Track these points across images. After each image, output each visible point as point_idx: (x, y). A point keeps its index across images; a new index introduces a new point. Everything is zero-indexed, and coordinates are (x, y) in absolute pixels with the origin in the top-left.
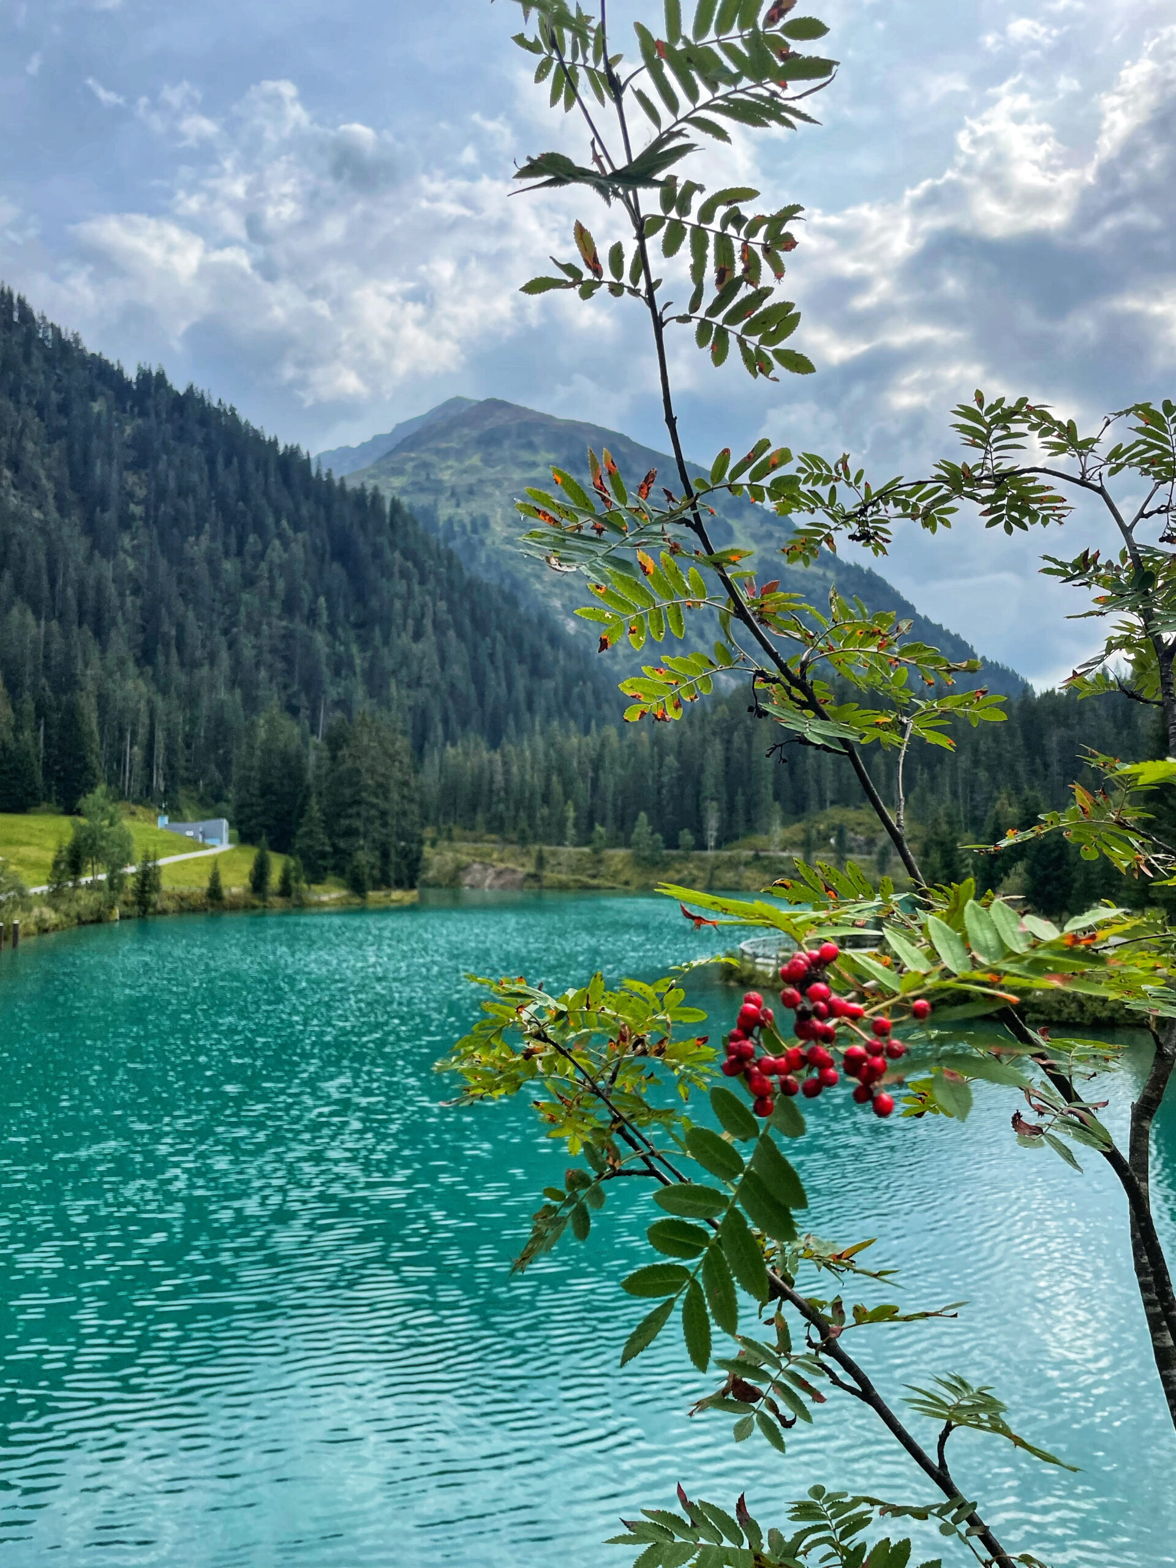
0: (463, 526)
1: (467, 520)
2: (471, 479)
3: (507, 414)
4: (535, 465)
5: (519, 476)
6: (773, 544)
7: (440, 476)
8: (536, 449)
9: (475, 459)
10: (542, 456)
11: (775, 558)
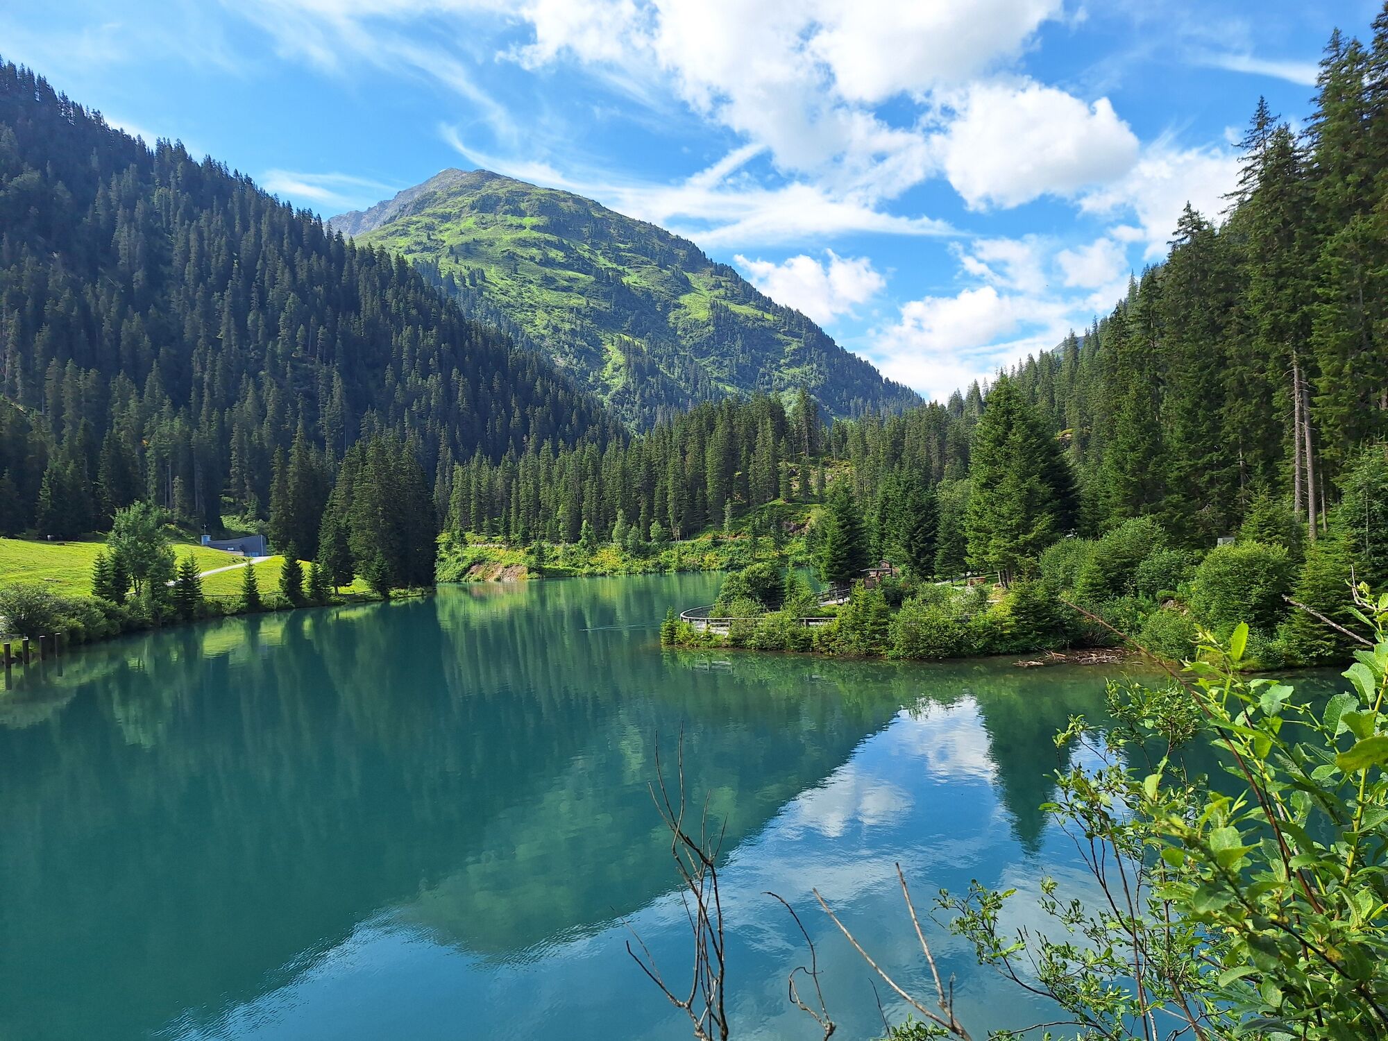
0: (462, 280)
1: (466, 275)
2: (468, 239)
3: (495, 184)
4: (521, 227)
5: (508, 237)
6: (722, 291)
7: (439, 237)
8: (522, 214)
9: (469, 222)
10: (528, 221)
11: (724, 303)
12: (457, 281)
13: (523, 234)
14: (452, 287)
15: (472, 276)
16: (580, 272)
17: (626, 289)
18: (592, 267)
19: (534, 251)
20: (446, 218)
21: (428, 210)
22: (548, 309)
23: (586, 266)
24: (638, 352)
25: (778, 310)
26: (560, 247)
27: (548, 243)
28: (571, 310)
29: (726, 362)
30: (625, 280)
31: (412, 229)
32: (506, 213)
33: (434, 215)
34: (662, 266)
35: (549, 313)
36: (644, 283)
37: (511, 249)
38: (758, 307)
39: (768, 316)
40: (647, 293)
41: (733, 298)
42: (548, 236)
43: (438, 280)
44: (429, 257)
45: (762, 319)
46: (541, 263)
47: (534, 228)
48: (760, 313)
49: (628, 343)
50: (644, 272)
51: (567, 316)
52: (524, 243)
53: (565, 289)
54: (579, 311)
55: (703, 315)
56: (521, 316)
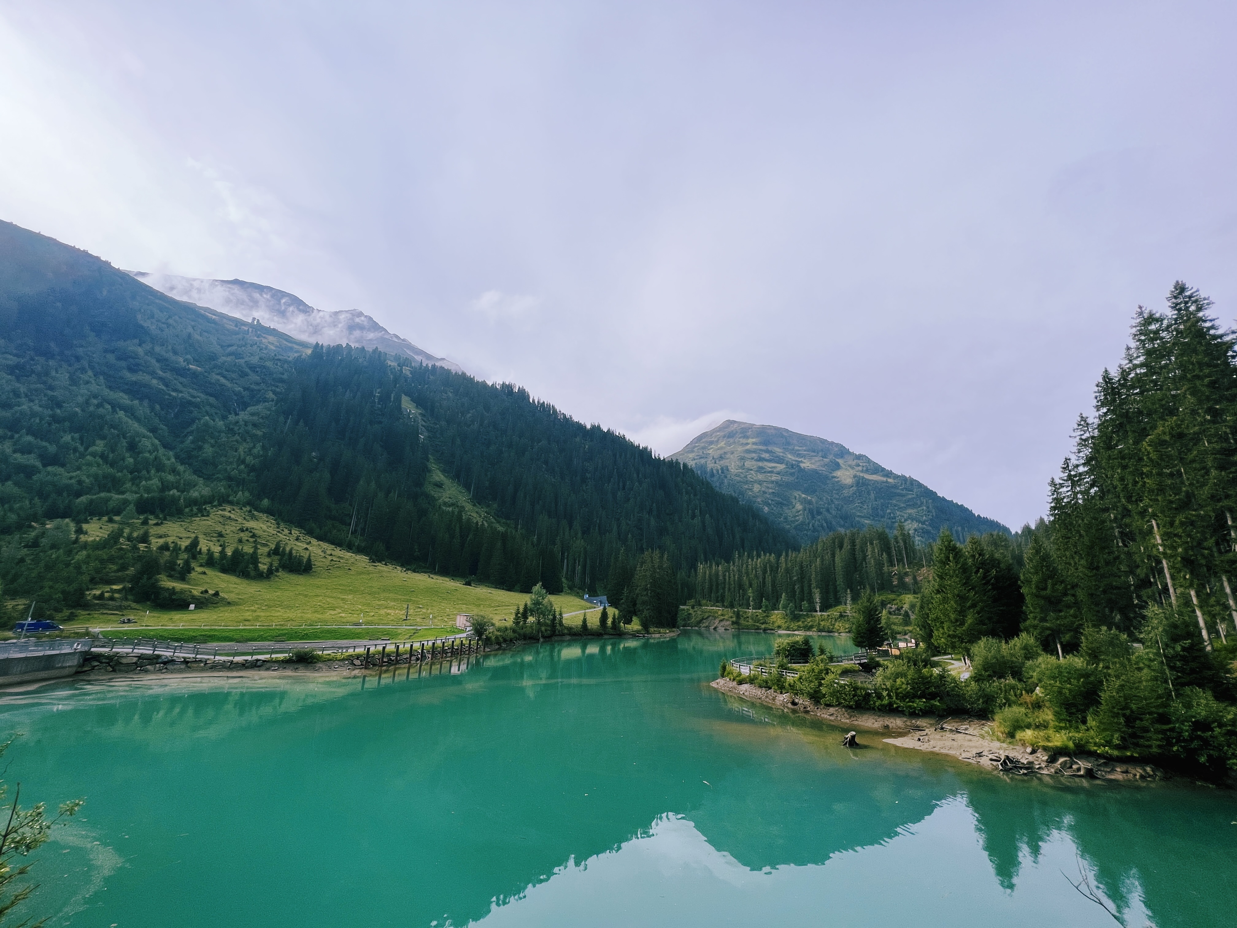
0: (718, 471)
1: (719, 467)
2: (721, 452)
3: (736, 425)
4: (748, 444)
5: (740, 449)
6: (860, 468)
7: (708, 452)
8: (748, 438)
9: (722, 444)
10: (750, 441)
11: (861, 475)
12: (715, 472)
13: (748, 447)
14: (712, 475)
15: (722, 469)
16: (778, 463)
17: (801, 470)
18: (784, 460)
19: (754, 455)
20: (711, 443)
21: (704, 440)
22: (760, 483)
23: (780, 461)
24: (810, 503)
25: (896, 477)
26: (767, 451)
27: (761, 450)
28: (772, 482)
29: (865, 507)
30: (802, 465)
31: (696, 449)
32: (740, 438)
33: (706, 442)
34: (824, 457)
35: (760, 485)
36: (813, 467)
37: (742, 455)
38: (884, 476)
39: (890, 480)
40: (815, 472)
41: (867, 471)
42: (761, 447)
43: (706, 473)
44: (703, 461)
45: (887, 482)
46: (757, 460)
47: (754, 444)
48: (885, 479)
49: (804, 498)
50: (813, 461)
51: (770, 485)
52: (748, 451)
53: (769, 472)
54: (777, 483)
55: (849, 481)
56: (746, 487)
